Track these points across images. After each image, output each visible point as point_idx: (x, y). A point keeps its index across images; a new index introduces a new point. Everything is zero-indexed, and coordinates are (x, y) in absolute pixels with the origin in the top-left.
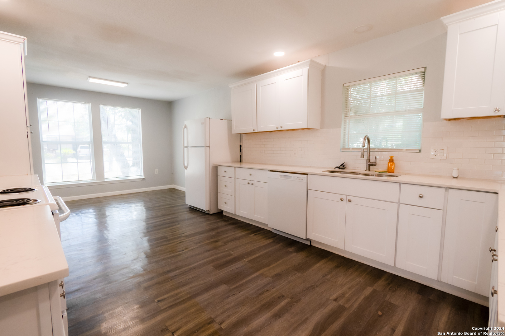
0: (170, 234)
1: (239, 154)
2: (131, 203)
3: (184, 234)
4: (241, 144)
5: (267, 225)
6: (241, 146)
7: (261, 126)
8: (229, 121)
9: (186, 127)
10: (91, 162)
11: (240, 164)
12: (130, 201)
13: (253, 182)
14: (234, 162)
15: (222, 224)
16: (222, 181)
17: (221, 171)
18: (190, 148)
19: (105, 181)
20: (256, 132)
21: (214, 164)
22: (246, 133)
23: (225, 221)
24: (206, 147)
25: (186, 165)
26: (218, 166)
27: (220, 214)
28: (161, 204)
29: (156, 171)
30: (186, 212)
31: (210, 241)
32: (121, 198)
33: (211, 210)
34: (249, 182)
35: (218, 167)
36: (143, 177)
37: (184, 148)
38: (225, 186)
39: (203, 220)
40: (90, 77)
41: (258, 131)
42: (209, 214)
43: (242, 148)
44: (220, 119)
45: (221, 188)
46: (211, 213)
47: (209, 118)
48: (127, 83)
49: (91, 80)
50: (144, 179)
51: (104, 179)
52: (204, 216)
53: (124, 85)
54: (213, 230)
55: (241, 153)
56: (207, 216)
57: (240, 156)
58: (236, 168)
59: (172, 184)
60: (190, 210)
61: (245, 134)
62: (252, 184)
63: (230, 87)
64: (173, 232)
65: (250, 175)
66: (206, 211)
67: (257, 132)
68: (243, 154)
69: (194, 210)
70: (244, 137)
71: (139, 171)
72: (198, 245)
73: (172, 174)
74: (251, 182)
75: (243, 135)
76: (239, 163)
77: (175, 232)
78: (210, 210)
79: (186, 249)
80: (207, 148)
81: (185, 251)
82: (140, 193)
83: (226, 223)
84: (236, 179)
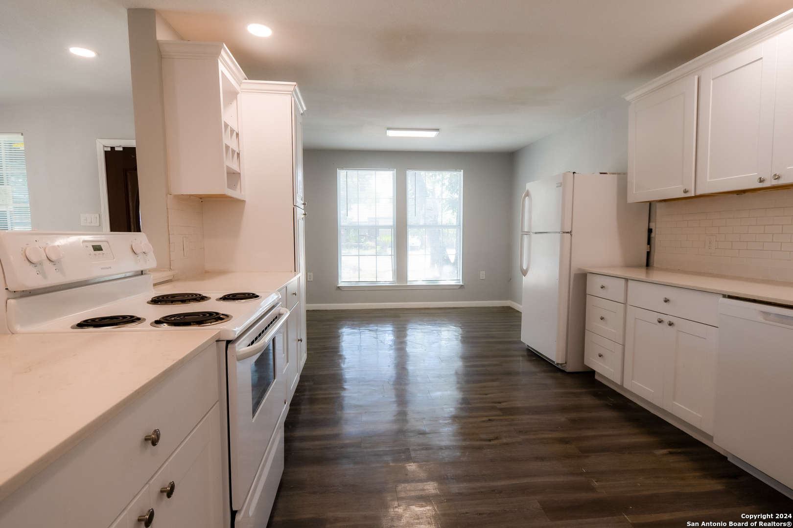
0: (477, 396)
1: (645, 248)
2: (435, 324)
3: (502, 404)
4: (652, 226)
5: (711, 438)
6: (650, 231)
7: (708, 181)
8: (622, 177)
9: (528, 194)
10: (392, 255)
11: (647, 273)
12: (436, 320)
13: (672, 320)
14: (629, 265)
15: (588, 400)
16: (596, 307)
17: (594, 285)
18: (534, 236)
19: (408, 284)
20: (693, 195)
21: (579, 269)
22: (665, 201)
23: (596, 395)
24: (564, 232)
25: (525, 267)
26: (588, 274)
27: (587, 377)
28: (481, 333)
29: (483, 275)
30: (521, 358)
31: (550, 436)
32: (425, 313)
33: (568, 363)
34: (662, 317)
35: (589, 276)
36: (461, 284)
37: (522, 235)
38: (602, 318)
39: (549, 381)
40: (389, 129)
41: (698, 193)
42: (563, 371)
43: (653, 235)
44: (601, 173)
45: (593, 323)
46: (569, 369)
47: (574, 173)
48: (437, 130)
49: (391, 133)
50: (462, 285)
51: (407, 281)
52: (552, 374)
53: (433, 134)
54: (564, 409)
55: (650, 248)
56: (559, 375)
57: (649, 254)
58: (630, 282)
59: (507, 299)
60: (529, 355)
61: (663, 204)
62: (671, 324)
63: (628, 98)
64: (482, 394)
65: (666, 301)
66: (558, 364)
67: (696, 197)
68: (656, 248)
69: (534, 356)
70: (659, 210)
71: (456, 272)
72: (522, 437)
73: (509, 281)
74: (666, 319)
75: (658, 205)
76: (644, 271)
77: (486, 394)
78: (566, 363)
79: (497, 438)
80: (565, 234)
81: (492, 443)
82: (454, 308)
83: (598, 402)
84: (629, 307)
